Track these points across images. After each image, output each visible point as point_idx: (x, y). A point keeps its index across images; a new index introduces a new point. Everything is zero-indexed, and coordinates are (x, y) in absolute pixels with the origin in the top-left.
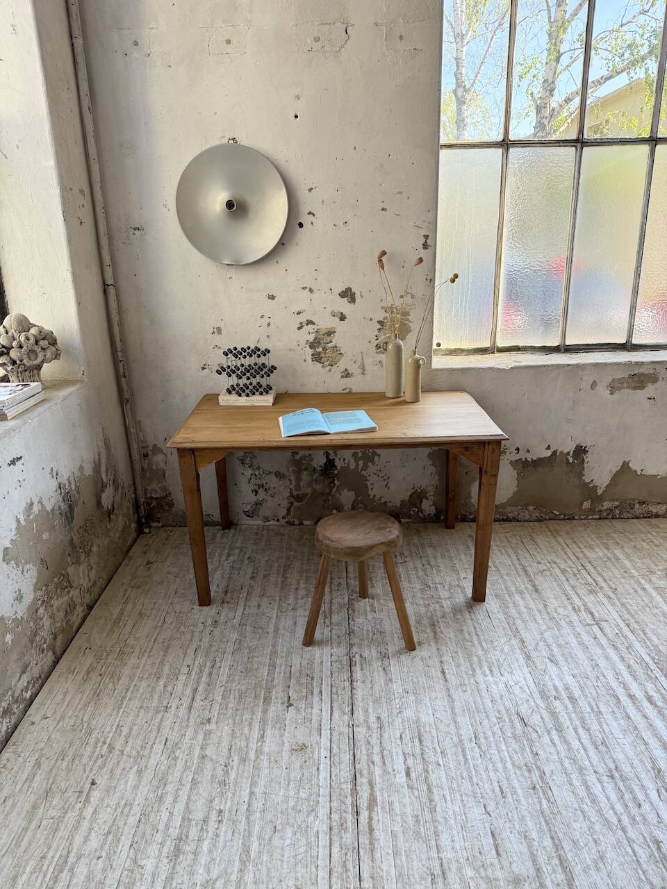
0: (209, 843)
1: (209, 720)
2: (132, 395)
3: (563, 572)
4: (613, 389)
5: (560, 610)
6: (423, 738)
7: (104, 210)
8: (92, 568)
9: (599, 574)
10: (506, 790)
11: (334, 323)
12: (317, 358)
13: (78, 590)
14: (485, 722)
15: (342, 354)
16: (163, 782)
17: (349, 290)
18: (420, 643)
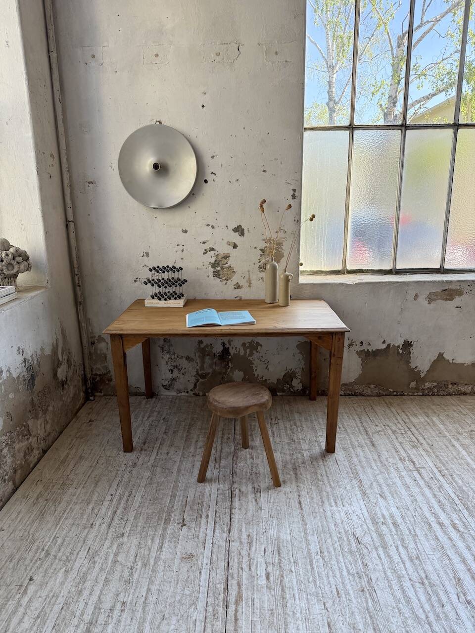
0: (113, 627)
1: (123, 535)
2: (84, 299)
3: (394, 432)
4: (430, 300)
5: (390, 460)
6: (281, 551)
7: (68, 169)
8: (47, 422)
9: (421, 434)
10: (342, 592)
11: (229, 250)
12: (217, 274)
13: (36, 438)
14: (329, 541)
15: (234, 272)
16: (84, 579)
17: (240, 226)
18: (284, 482)
